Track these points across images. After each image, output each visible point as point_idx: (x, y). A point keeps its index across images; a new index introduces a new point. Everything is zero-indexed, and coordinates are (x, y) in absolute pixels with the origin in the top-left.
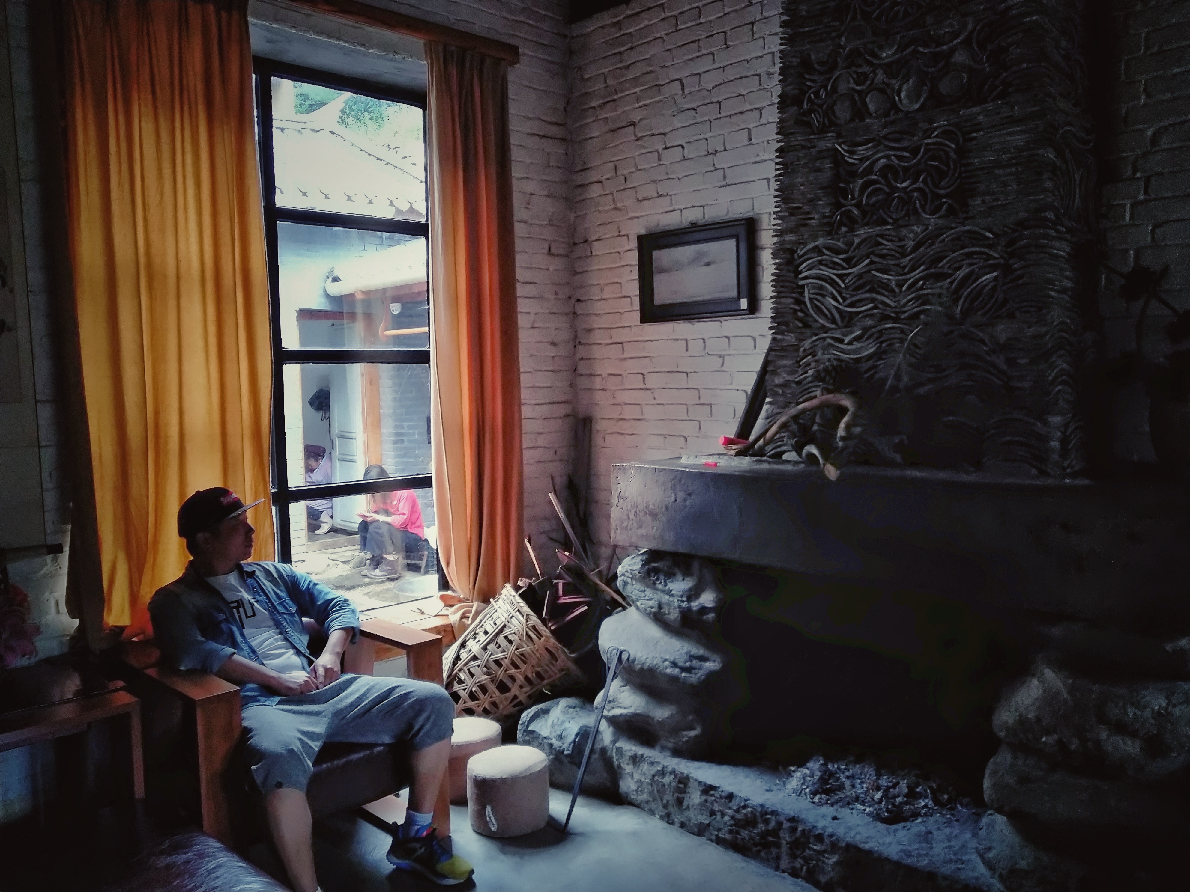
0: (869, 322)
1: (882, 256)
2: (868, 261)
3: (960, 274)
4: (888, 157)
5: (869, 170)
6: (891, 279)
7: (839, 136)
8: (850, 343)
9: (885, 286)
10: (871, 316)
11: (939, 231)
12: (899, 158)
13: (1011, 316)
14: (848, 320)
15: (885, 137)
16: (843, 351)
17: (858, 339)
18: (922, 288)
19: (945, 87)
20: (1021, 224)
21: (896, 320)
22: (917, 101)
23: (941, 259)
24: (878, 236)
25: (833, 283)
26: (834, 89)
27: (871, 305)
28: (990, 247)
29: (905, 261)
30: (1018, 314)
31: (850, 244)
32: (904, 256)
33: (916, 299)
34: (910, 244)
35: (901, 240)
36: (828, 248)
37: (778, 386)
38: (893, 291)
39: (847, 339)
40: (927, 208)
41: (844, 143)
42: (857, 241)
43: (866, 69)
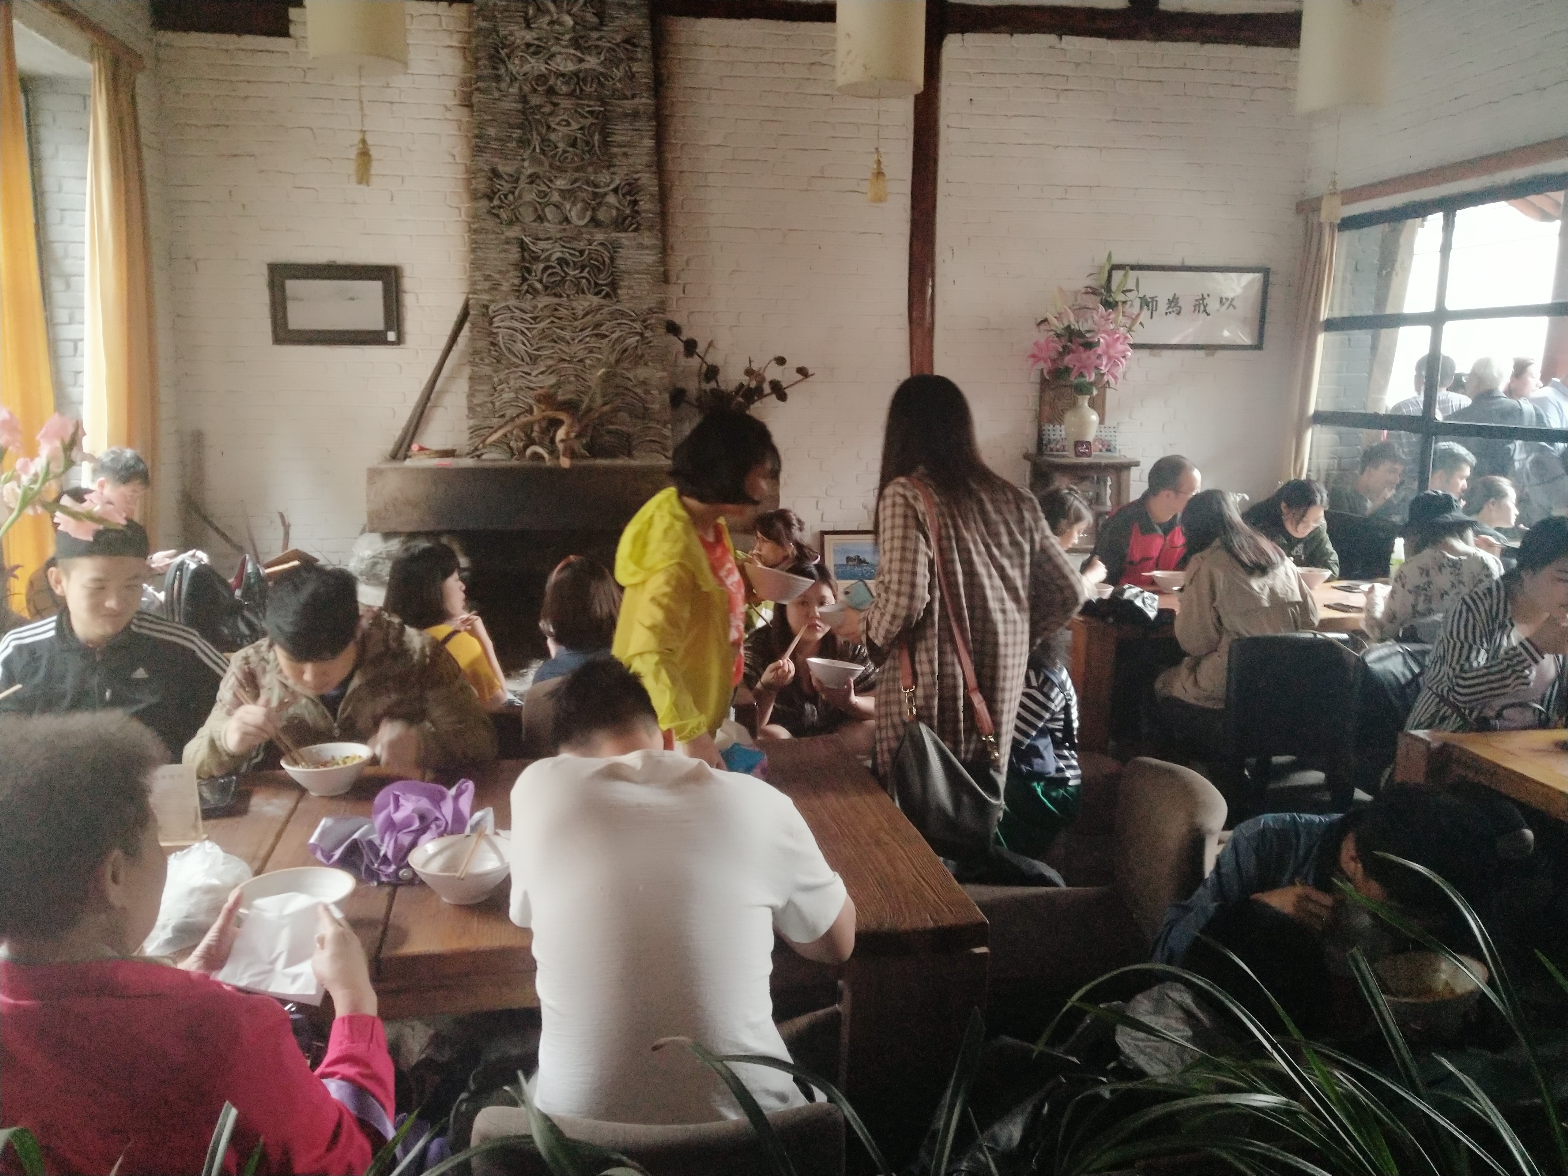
0: (550, 362)
1: (560, 318)
2: (549, 321)
3: (615, 336)
4: (562, 252)
5: (548, 259)
6: (567, 335)
7: (524, 230)
8: (536, 376)
9: (563, 339)
10: (552, 358)
11: (601, 307)
12: (570, 254)
13: (646, 364)
14: (534, 360)
15: (560, 239)
16: (530, 381)
17: (542, 373)
18: (587, 343)
19: (601, 215)
20: (651, 311)
21: (569, 362)
22: (583, 218)
23: (601, 325)
24: (557, 304)
25: (523, 333)
26: (520, 197)
27: (552, 351)
28: (633, 321)
29: (577, 323)
30: (650, 364)
31: (535, 307)
32: (576, 320)
33: (585, 349)
34: (580, 313)
35: (573, 309)
36: (516, 308)
37: (478, 405)
38: (568, 343)
39: (534, 373)
40: (592, 291)
41: (529, 236)
42: (540, 306)
43: (545, 188)
